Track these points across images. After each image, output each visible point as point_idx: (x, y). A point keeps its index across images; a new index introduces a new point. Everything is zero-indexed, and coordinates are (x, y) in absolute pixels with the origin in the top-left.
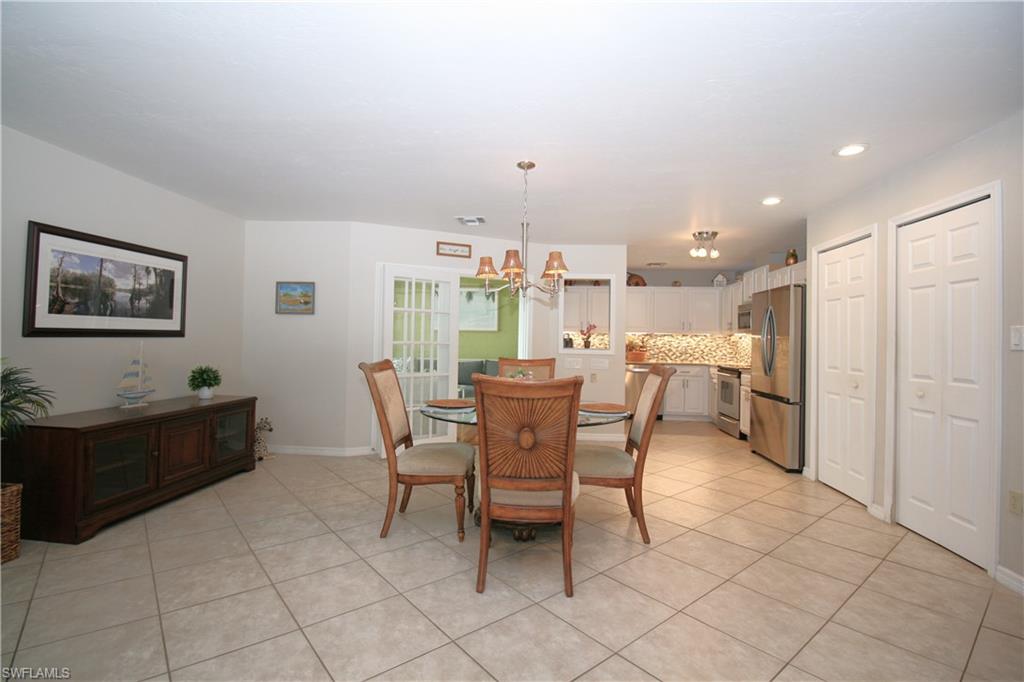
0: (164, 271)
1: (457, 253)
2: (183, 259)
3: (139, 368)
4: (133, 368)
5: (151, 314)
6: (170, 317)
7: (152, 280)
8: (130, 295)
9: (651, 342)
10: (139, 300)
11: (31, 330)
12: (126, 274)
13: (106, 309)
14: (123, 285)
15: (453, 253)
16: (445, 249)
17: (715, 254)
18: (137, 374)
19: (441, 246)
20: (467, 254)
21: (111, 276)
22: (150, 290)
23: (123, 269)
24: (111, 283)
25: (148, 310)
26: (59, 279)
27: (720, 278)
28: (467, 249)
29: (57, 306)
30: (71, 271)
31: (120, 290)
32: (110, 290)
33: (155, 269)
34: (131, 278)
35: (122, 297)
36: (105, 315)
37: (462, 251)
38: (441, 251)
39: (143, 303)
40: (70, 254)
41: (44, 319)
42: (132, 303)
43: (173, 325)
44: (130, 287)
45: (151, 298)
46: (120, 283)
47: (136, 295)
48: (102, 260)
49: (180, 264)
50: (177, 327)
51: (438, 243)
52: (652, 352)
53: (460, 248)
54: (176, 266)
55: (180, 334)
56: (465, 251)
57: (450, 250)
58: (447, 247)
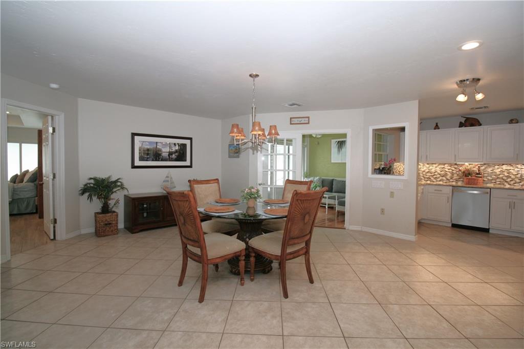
0: (182, 144)
1: (301, 122)
2: (191, 139)
3: (169, 179)
4: (167, 179)
5: (176, 160)
6: (186, 161)
7: (177, 148)
8: (168, 154)
9: (489, 170)
10: (172, 155)
11: (134, 167)
12: (166, 146)
13: (159, 159)
14: (165, 151)
15: (299, 122)
16: (295, 121)
17: (480, 97)
18: (168, 181)
19: (292, 120)
20: (307, 122)
21: (161, 148)
22: (176, 151)
23: (165, 145)
24: (160, 150)
25: (175, 158)
26: (142, 150)
28: (307, 119)
29: (141, 159)
30: (146, 147)
31: (164, 152)
32: (161, 152)
33: (178, 144)
34: (168, 148)
35: (165, 155)
36: (159, 161)
37: (305, 121)
38: (292, 123)
39: (174, 156)
40: (145, 142)
41: (138, 163)
42: (169, 157)
43: (188, 163)
44: (168, 151)
45: (176, 154)
46: (164, 150)
47: (170, 153)
48: (157, 143)
49: (189, 141)
50: (189, 164)
51: (291, 118)
52: (490, 178)
53: (303, 119)
54: (188, 142)
55: (190, 167)
56: (306, 120)
57: (298, 121)
58: (296, 120)
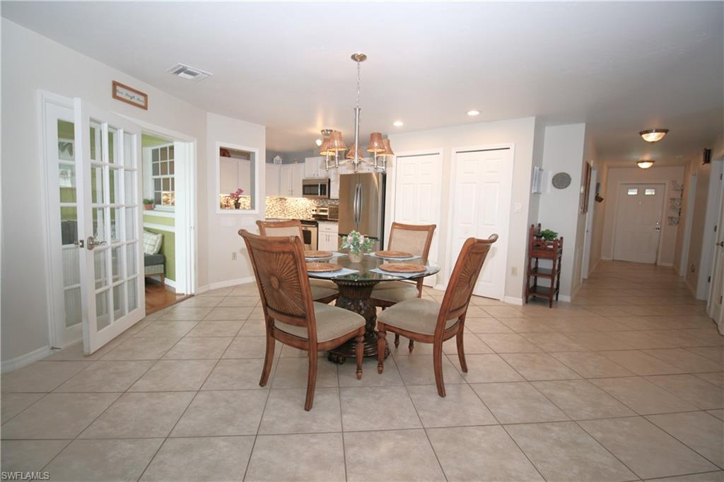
1: (133, 100)
15: (128, 98)
16: (122, 93)
19: (117, 88)
20: (143, 105)
27: (278, 158)
28: (142, 98)
38: (117, 94)
51: (115, 84)
53: (137, 96)
56: (139, 99)
57: (127, 95)
58: (125, 91)
